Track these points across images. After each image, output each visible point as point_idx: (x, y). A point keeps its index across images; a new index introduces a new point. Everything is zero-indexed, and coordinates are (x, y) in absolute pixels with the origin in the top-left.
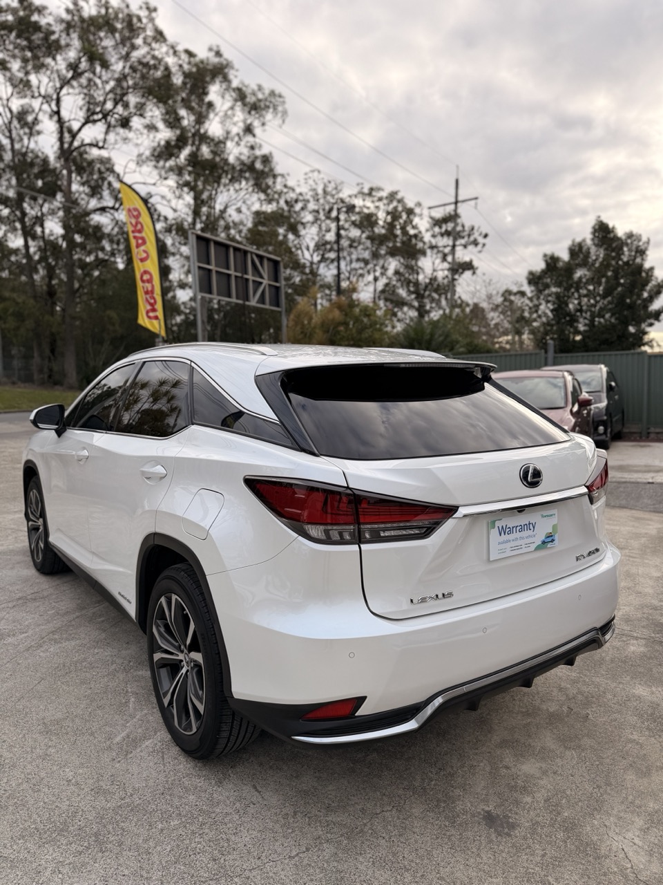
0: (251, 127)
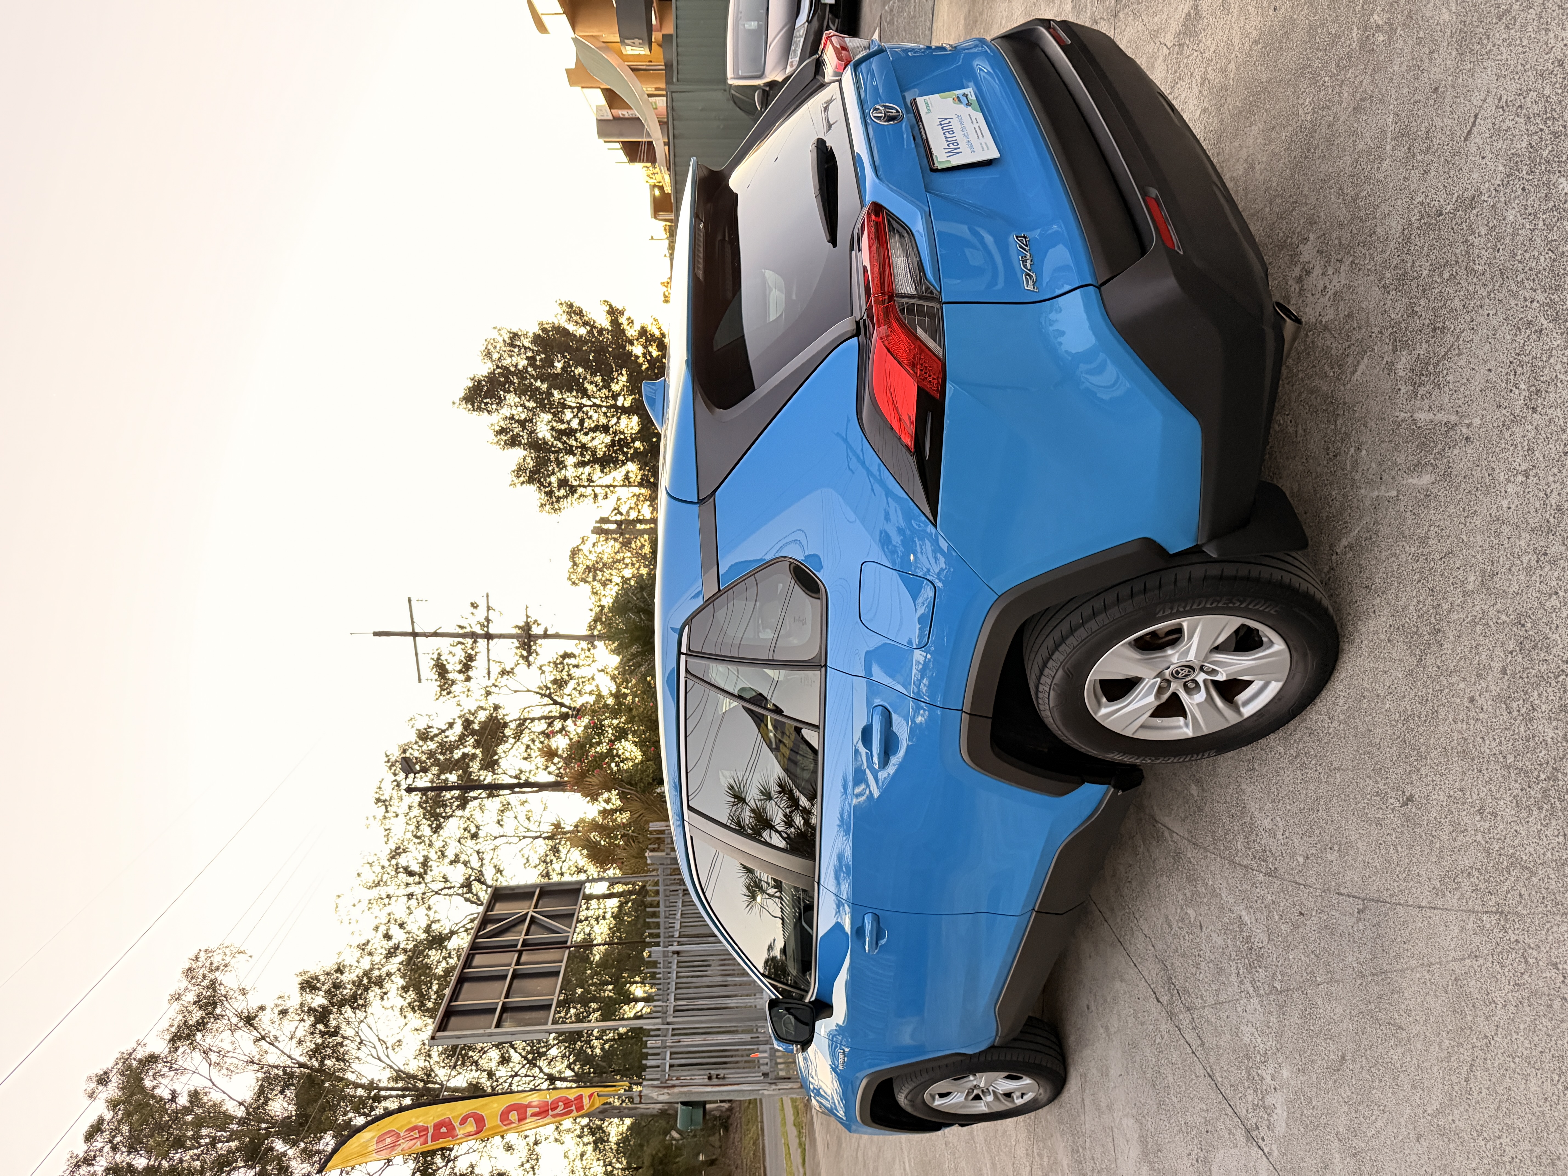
0: (246, 1013)
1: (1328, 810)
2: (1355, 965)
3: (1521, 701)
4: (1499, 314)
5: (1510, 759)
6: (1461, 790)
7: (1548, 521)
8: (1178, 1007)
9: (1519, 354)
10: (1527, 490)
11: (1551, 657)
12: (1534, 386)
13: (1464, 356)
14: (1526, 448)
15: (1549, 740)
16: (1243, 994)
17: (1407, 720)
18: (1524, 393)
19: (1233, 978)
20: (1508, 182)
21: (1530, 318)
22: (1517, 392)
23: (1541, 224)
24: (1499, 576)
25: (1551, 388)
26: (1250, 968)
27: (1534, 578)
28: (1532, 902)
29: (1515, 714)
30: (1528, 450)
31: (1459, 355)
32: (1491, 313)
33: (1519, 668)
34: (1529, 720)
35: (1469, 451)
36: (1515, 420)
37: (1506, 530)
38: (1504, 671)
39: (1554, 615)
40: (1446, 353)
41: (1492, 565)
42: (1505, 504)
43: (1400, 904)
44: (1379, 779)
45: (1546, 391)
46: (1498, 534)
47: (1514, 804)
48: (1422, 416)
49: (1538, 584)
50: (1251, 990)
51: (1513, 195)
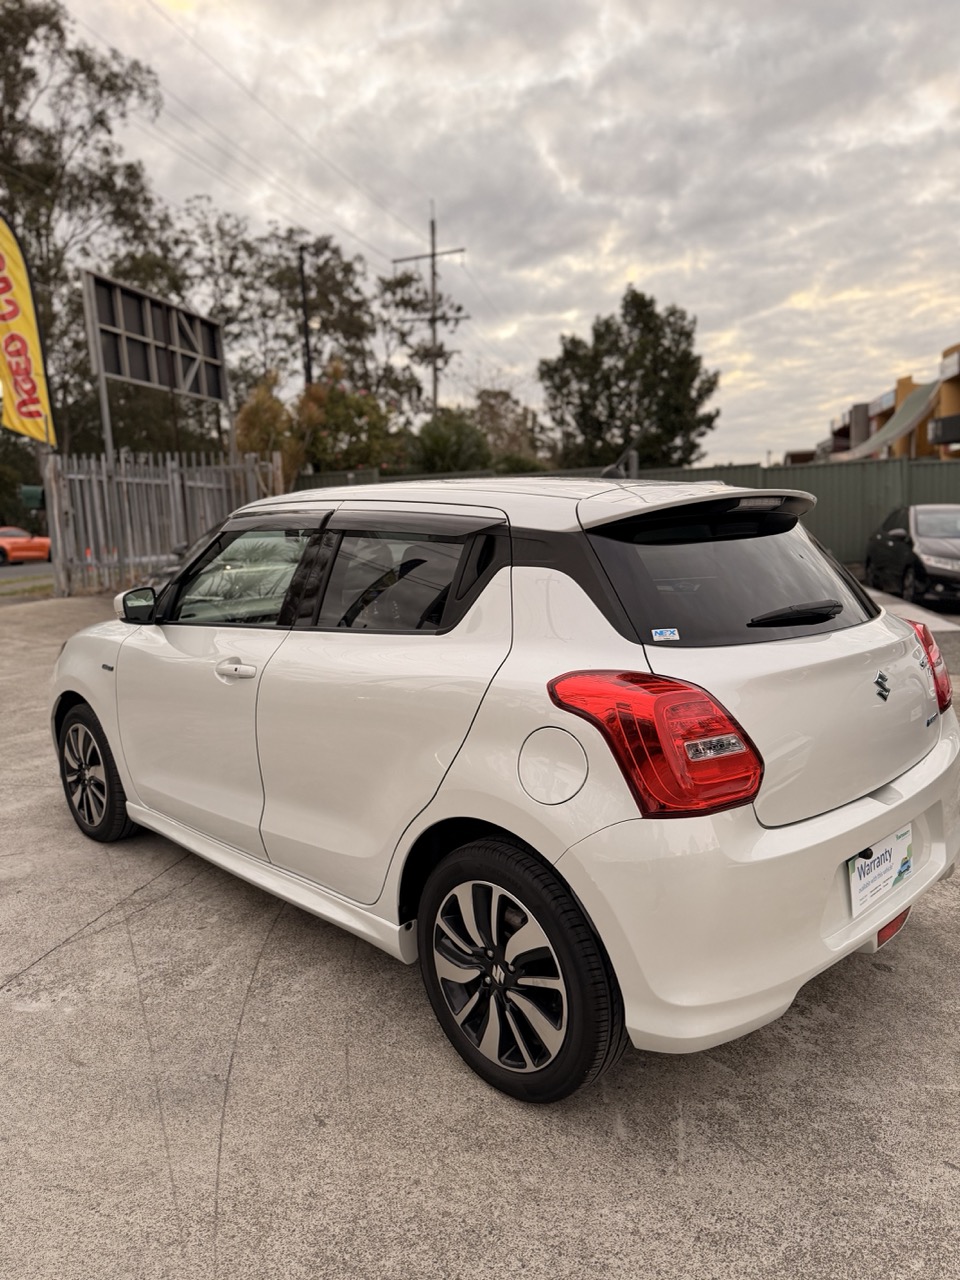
0: (105, 118)
1: (309, 1044)
2: (167, 1074)
3: (418, 1233)
4: (785, 1201)
5: (362, 1223)
6: (332, 1172)
7: (592, 1256)
8: (129, 910)
9: (749, 1222)
10: (620, 1233)
11: (462, 1263)
12: (721, 1239)
13: (741, 1166)
14: (660, 1231)
15: (382, 1263)
16: (140, 969)
17: (396, 1118)
18: (712, 1228)
19: (154, 960)
20: (912, 1207)
21: (785, 1232)
22: (713, 1221)
23: (876, 1242)
24: (537, 1207)
25: (721, 1256)
26: (164, 974)
27: (537, 1243)
28: (227, 1249)
29: (406, 1227)
30: (659, 1234)
31: (742, 1161)
32: (785, 1193)
33: (449, 1229)
34: (401, 1240)
35: (652, 1174)
36: (686, 1219)
37: (580, 1213)
38: (446, 1214)
39: (502, 1264)
40: (742, 1148)
41: (545, 1200)
42: (605, 1211)
43: (223, 1117)
44: (339, 1092)
45: (716, 1251)
46: (576, 1204)
47: (319, 1228)
48: (680, 1125)
49: (531, 1247)
50: (144, 976)
51: (901, 1212)
